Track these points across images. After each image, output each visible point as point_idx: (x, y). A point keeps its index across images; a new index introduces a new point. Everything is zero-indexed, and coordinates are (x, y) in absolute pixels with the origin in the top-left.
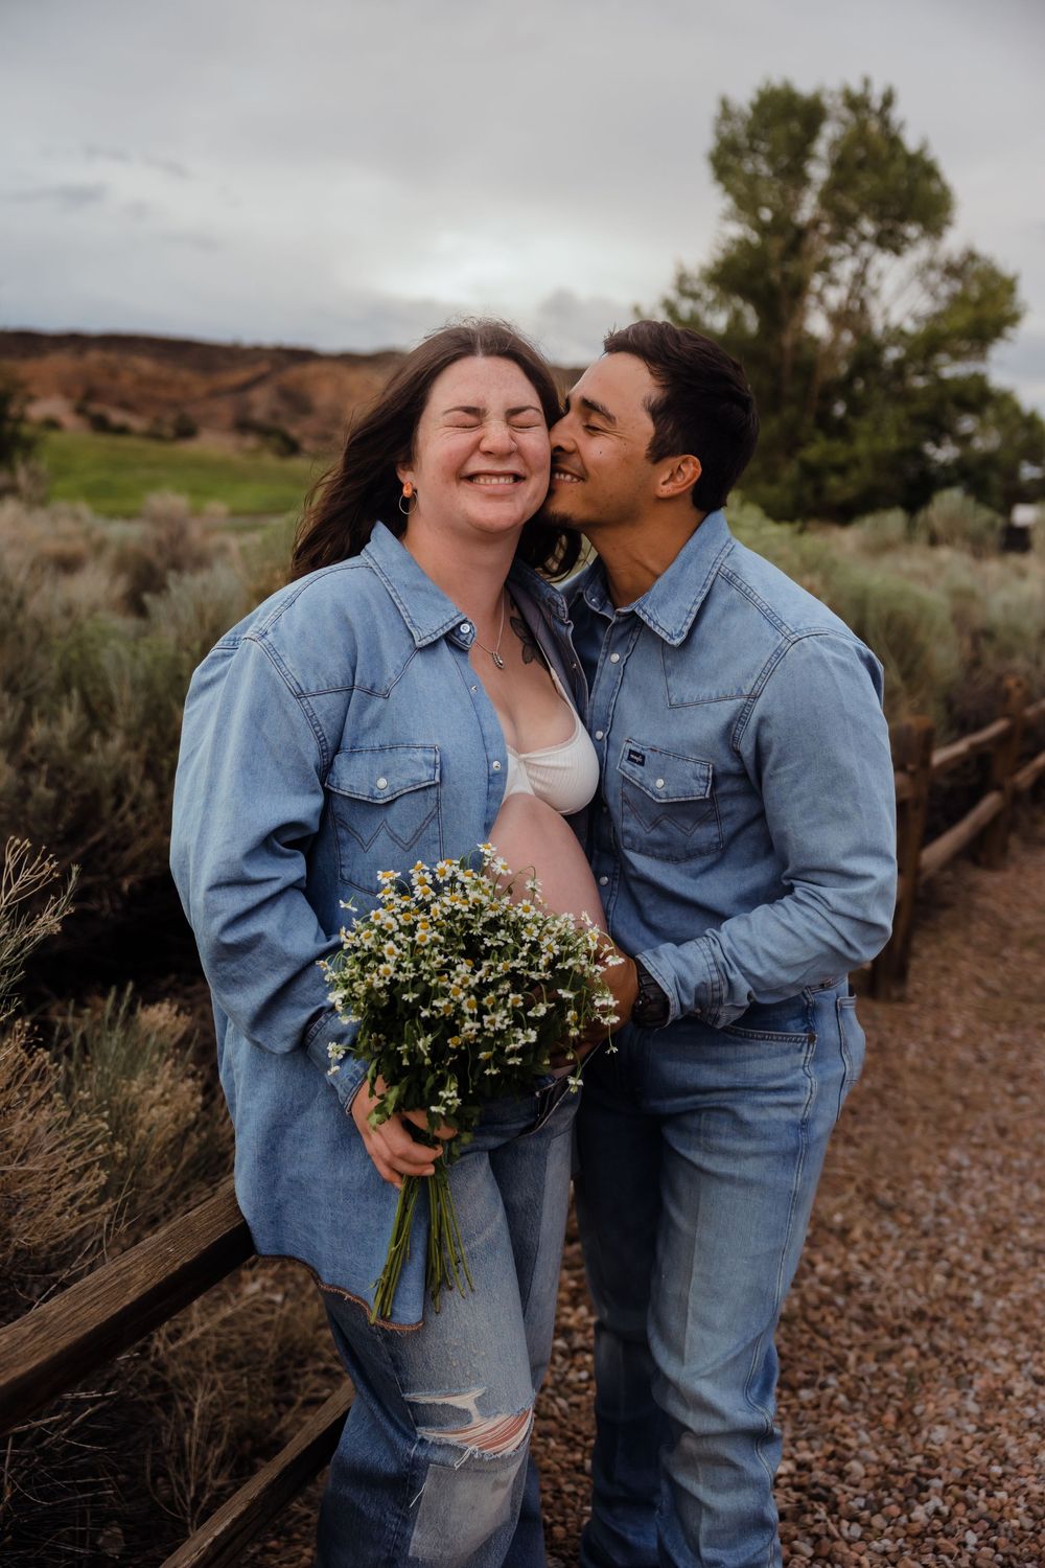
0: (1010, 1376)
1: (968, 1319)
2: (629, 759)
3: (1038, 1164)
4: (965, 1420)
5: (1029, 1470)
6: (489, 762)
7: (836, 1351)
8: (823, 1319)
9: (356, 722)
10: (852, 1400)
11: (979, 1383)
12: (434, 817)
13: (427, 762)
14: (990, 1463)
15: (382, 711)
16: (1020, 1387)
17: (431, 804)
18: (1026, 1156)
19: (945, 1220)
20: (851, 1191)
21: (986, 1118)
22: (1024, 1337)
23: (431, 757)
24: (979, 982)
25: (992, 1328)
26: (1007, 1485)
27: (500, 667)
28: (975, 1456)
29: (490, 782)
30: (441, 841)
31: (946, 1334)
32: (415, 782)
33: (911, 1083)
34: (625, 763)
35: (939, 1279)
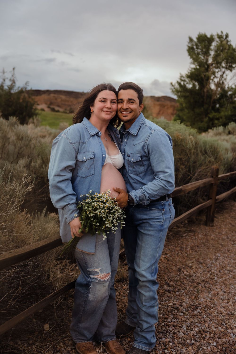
0: (219, 291)
1: (213, 282)
2: (128, 156)
3: (234, 256)
4: (208, 298)
5: (219, 306)
6: (103, 155)
7: (185, 286)
8: (184, 281)
9: (81, 148)
10: (186, 294)
11: (212, 292)
12: (93, 164)
13: (92, 154)
14: (211, 305)
15: (85, 146)
16: (220, 293)
17: (93, 161)
18: (232, 255)
19: (213, 265)
20: (194, 260)
21: (226, 248)
22: (224, 285)
23: (93, 153)
24: (230, 224)
25: (217, 284)
26: (214, 308)
27: (106, 140)
28: (209, 303)
29: (103, 158)
30: (94, 168)
31: (208, 284)
32: (90, 157)
33: (211, 242)
34: (127, 157)
35: (209, 275)
